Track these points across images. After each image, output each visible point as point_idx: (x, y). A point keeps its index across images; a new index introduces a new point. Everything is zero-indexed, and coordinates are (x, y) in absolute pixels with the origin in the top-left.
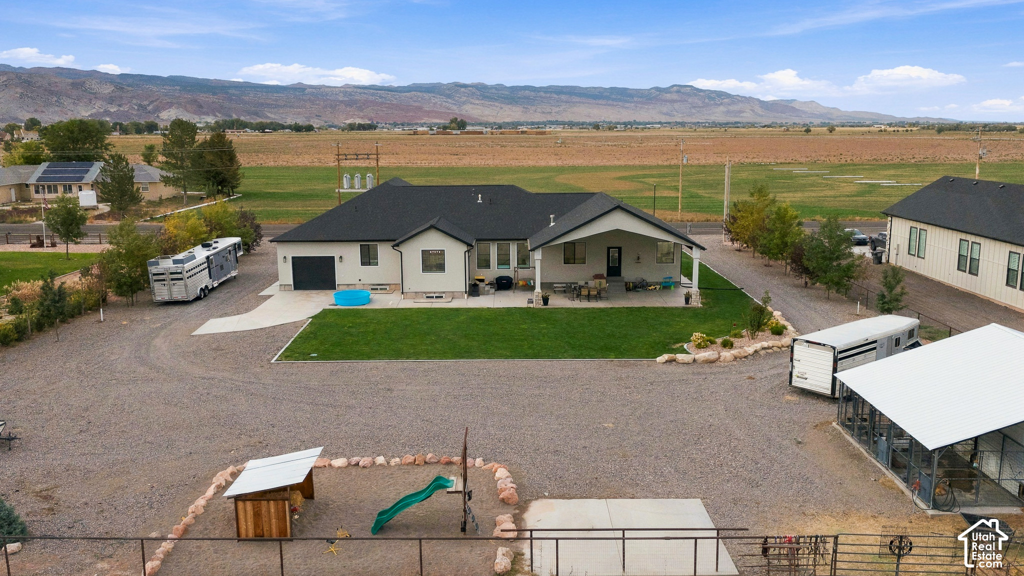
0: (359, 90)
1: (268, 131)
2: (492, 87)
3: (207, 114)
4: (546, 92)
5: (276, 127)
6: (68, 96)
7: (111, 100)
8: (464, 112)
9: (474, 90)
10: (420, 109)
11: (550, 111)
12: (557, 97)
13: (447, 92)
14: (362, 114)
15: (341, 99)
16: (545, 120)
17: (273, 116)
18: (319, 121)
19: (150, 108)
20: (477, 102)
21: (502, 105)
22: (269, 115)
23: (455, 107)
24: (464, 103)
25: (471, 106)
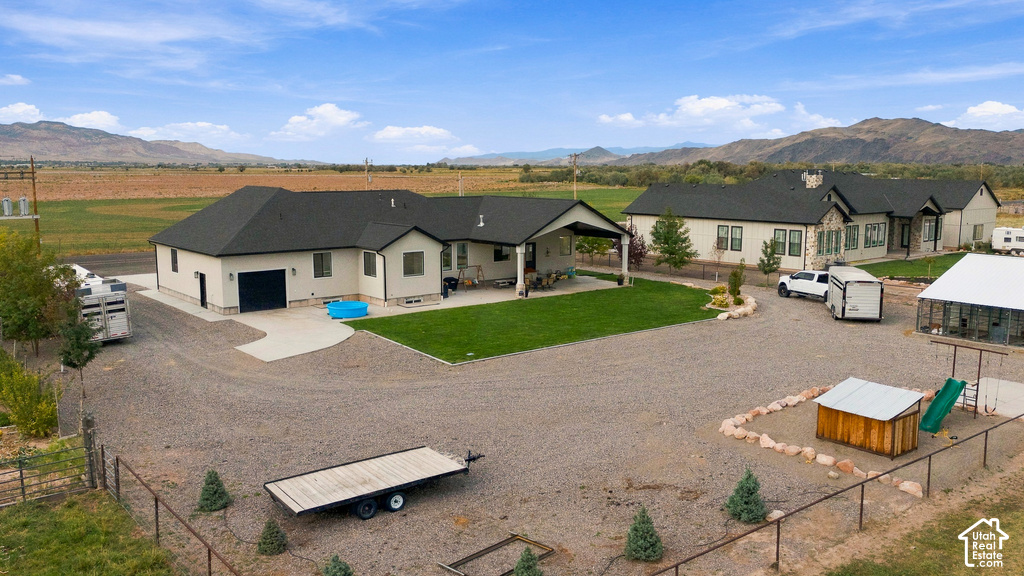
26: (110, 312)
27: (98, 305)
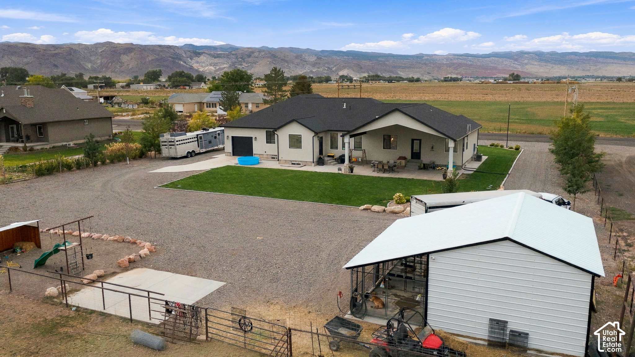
0: (456, 57)
1: (394, 81)
2: (548, 53)
3: (364, 72)
4: (587, 56)
5: (400, 79)
6: (293, 63)
7: (314, 65)
8: (525, 70)
9: (534, 55)
10: (495, 68)
11: (589, 68)
12: (595, 59)
13: (515, 57)
14: (456, 72)
15: (445, 63)
16: (584, 75)
17: (401, 73)
18: (429, 76)
19: (334, 69)
20: (536, 63)
21: (554, 65)
22: (399, 72)
23: (519, 67)
24: (526, 64)
25: (531, 66)
26: (170, 145)
27: (166, 142)
